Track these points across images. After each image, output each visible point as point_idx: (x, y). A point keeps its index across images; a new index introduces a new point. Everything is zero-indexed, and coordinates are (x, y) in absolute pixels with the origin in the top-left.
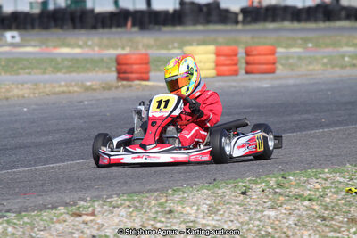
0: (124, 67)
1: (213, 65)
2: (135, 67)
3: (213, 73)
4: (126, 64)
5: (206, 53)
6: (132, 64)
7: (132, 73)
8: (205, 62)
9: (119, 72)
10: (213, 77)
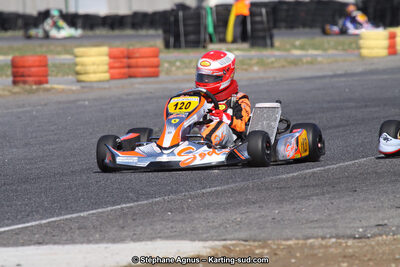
0: (21, 70)
1: (106, 68)
2: (33, 70)
3: (106, 76)
4: (24, 67)
5: (100, 55)
6: (30, 67)
7: (29, 76)
8: (98, 65)
9: (15, 75)
10: (108, 81)
